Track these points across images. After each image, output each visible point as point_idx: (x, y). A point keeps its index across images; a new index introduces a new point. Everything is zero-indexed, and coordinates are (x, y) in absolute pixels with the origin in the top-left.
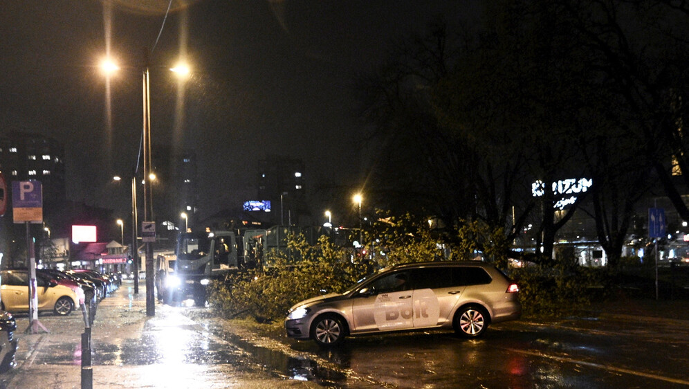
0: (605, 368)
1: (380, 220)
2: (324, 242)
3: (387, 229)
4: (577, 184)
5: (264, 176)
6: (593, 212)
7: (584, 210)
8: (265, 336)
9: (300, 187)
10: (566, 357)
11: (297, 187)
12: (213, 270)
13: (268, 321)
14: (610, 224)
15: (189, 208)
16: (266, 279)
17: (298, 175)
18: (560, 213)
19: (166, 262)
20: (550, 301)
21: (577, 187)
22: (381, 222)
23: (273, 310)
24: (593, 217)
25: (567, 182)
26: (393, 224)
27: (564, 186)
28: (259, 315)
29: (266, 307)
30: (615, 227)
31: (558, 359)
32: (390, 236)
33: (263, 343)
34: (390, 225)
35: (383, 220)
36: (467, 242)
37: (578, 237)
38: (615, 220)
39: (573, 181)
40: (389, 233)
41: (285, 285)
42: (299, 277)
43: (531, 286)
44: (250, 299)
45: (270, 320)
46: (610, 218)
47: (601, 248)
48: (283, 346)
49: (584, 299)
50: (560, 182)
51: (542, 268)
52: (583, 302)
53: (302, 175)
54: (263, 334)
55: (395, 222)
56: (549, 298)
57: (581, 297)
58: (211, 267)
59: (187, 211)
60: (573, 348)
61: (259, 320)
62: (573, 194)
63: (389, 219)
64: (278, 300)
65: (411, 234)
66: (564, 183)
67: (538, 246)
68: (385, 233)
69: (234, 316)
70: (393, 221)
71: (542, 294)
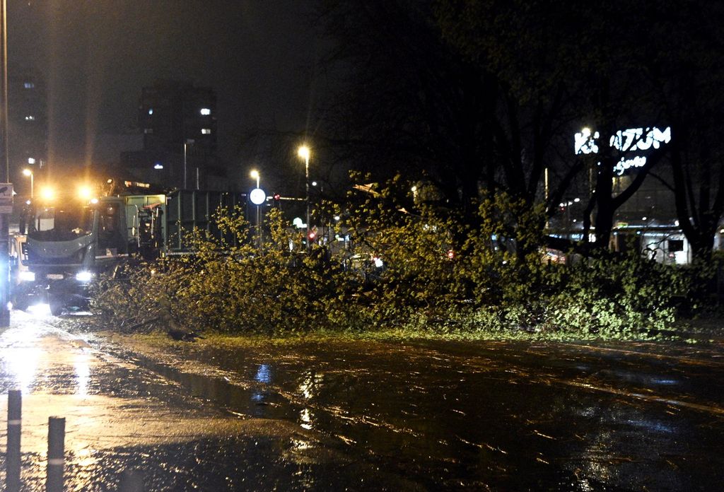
0: (709, 410)
1: (357, 187)
2: (276, 219)
3: (367, 201)
4: (644, 137)
5: (151, 112)
6: (670, 180)
7: (659, 178)
8: (191, 358)
9: (209, 131)
10: (650, 394)
11: (204, 131)
12: (97, 257)
13: (190, 338)
14: (697, 199)
15: (31, 161)
16: (185, 274)
17: (205, 112)
18: (618, 181)
19: (17, 244)
20: (614, 316)
21: (645, 141)
22: (358, 191)
23: (195, 321)
24: (670, 188)
25: (630, 133)
26: (376, 195)
27: (624, 138)
28: (174, 327)
29: (183, 316)
30: (704, 205)
31: (639, 396)
32: (372, 212)
33: (192, 368)
34: (372, 195)
35: (362, 187)
36: (491, 223)
37: (644, 219)
38: (705, 194)
39: (639, 131)
40: (370, 206)
41: (215, 284)
42: (237, 271)
43: (586, 292)
44: (157, 304)
45: (193, 336)
46: (697, 190)
47: (682, 237)
48: (223, 373)
49: (665, 312)
50: (619, 133)
51: (604, 264)
52: (664, 317)
53: (211, 112)
54: (186, 355)
55: (378, 190)
56: (611, 311)
57: (660, 310)
58: (94, 253)
59: (31, 166)
60: (659, 382)
61: (176, 335)
62: (640, 153)
63: (370, 185)
64: (203, 306)
65: (403, 210)
66: (624, 134)
67: (586, 232)
68: (364, 207)
69: (134, 328)
70: (376, 190)
71: (603, 304)
